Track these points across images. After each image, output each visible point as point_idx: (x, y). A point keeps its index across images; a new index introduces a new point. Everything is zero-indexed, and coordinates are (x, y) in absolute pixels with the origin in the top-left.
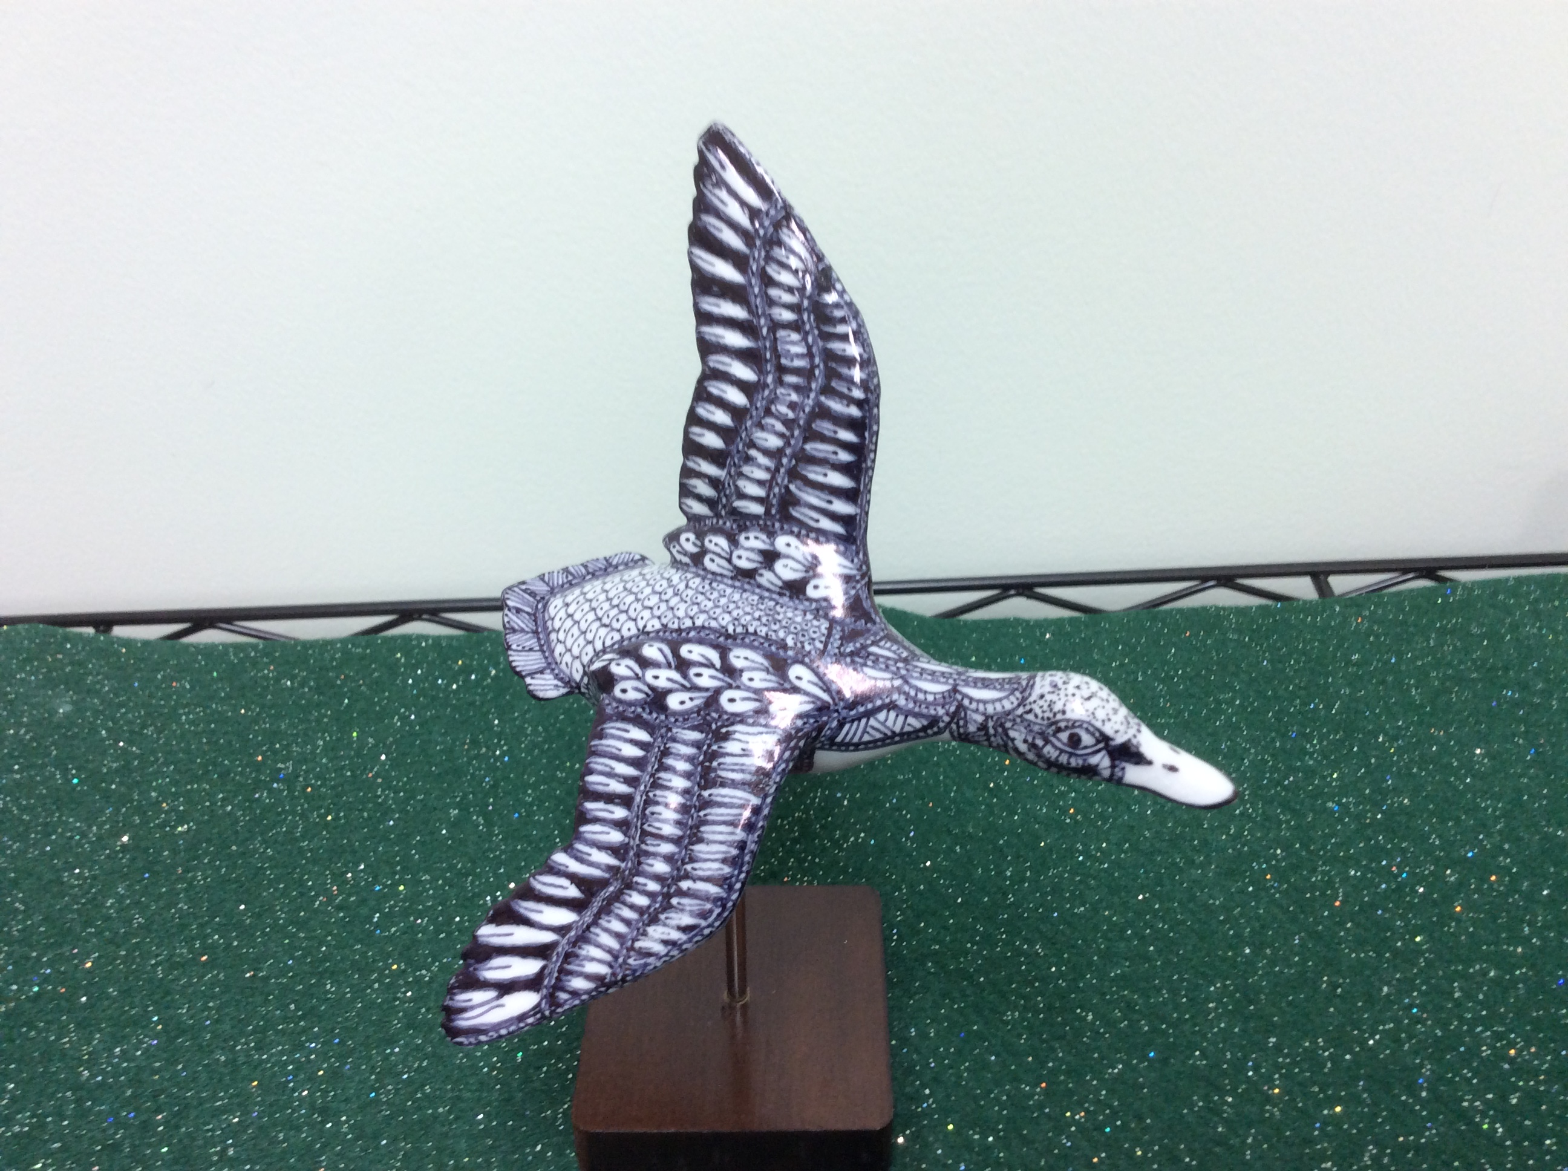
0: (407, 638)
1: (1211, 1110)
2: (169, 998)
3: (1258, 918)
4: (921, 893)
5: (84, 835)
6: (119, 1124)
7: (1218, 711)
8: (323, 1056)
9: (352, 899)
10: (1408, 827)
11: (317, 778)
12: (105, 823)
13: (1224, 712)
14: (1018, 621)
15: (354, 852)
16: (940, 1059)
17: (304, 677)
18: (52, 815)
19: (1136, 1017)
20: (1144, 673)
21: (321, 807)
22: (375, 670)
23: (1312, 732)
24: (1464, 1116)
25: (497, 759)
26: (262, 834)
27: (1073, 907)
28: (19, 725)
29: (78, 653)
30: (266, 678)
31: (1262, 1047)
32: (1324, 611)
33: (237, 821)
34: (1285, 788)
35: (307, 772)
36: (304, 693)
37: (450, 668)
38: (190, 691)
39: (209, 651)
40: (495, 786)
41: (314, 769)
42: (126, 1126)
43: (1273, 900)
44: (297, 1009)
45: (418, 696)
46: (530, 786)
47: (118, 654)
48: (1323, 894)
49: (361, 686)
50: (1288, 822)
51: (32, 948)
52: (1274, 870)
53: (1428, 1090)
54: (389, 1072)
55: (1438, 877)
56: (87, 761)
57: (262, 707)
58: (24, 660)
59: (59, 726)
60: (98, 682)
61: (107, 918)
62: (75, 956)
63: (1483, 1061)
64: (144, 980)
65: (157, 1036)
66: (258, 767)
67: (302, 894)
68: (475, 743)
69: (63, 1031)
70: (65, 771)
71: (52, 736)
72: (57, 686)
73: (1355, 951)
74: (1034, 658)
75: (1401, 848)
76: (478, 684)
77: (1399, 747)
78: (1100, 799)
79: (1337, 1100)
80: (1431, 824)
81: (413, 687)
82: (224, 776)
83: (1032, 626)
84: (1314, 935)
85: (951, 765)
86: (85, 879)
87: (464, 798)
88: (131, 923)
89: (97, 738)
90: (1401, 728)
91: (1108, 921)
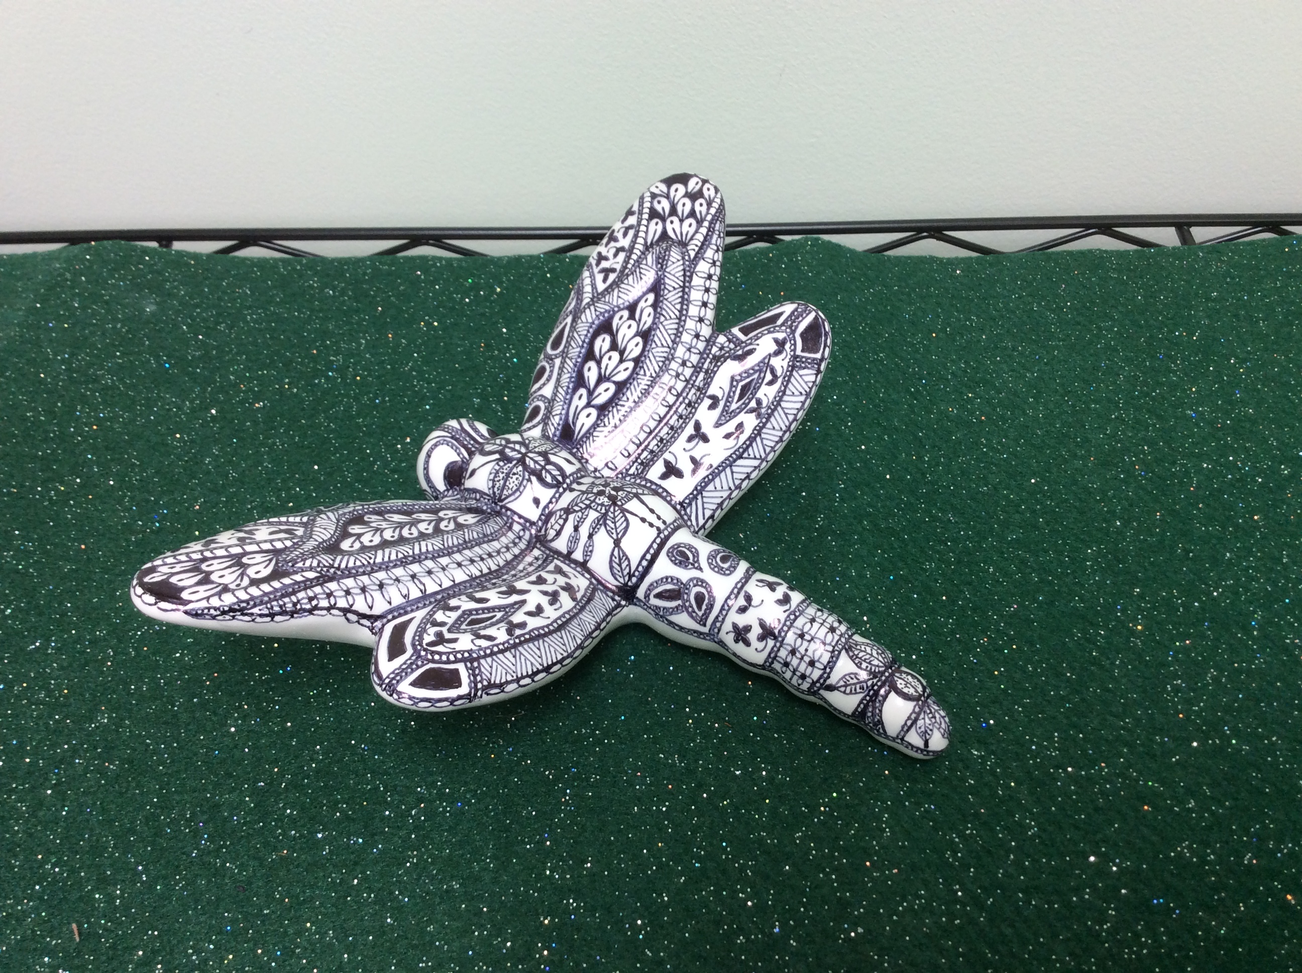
0: (424, 259)
1: (1087, 639)
3: (1127, 498)
4: (857, 469)
5: (179, 408)
7: (1099, 337)
9: (404, 465)
10: (1251, 431)
11: (363, 369)
12: (195, 399)
13: (1104, 337)
14: (932, 259)
15: (401, 428)
17: (343, 288)
18: (152, 391)
19: (1028, 570)
20: (1039, 304)
21: (370, 392)
22: (400, 284)
23: (1176, 354)
24: (1286, 650)
25: (508, 359)
26: (324, 412)
27: (978, 487)
28: (115, 320)
29: (155, 264)
30: (311, 287)
31: (1130, 595)
32: (1189, 257)
33: (302, 402)
34: (1153, 399)
35: (355, 364)
36: (344, 301)
37: (463, 285)
38: (250, 296)
39: (261, 263)
40: (508, 382)
41: (360, 362)
43: (1141, 487)
45: (438, 307)
47: (188, 265)
48: (1181, 482)
49: (390, 296)
50: (1154, 425)
51: (151, 494)
52: (1143, 462)
53: (1258, 630)
55: (1276, 472)
56: (175, 350)
57: (312, 311)
58: (113, 269)
59: (148, 322)
60: (175, 288)
61: (208, 473)
62: (185, 501)
66: (314, 359)
67: (362, 459)
68: (488, 346)
70: (157, 358)
71: (143, 329)
72: (142, 290)
73: (1205, 526)
74: (946, 289)
75: (1246, 447)
76: (486, 298)
77: (1248, 367)
78: (1001, 403)
79: (1188, 636)
80: (1270, 429)
81: (433, 299)
82: (288, 363)
83: (945, 264)
84: (1173, 513)
85: (880, 371)
86: (185, 442)
87: (484, 390)
88: (227, 477)
89: (180, 331)
90: (1249, 353)
91: (1006, 497)
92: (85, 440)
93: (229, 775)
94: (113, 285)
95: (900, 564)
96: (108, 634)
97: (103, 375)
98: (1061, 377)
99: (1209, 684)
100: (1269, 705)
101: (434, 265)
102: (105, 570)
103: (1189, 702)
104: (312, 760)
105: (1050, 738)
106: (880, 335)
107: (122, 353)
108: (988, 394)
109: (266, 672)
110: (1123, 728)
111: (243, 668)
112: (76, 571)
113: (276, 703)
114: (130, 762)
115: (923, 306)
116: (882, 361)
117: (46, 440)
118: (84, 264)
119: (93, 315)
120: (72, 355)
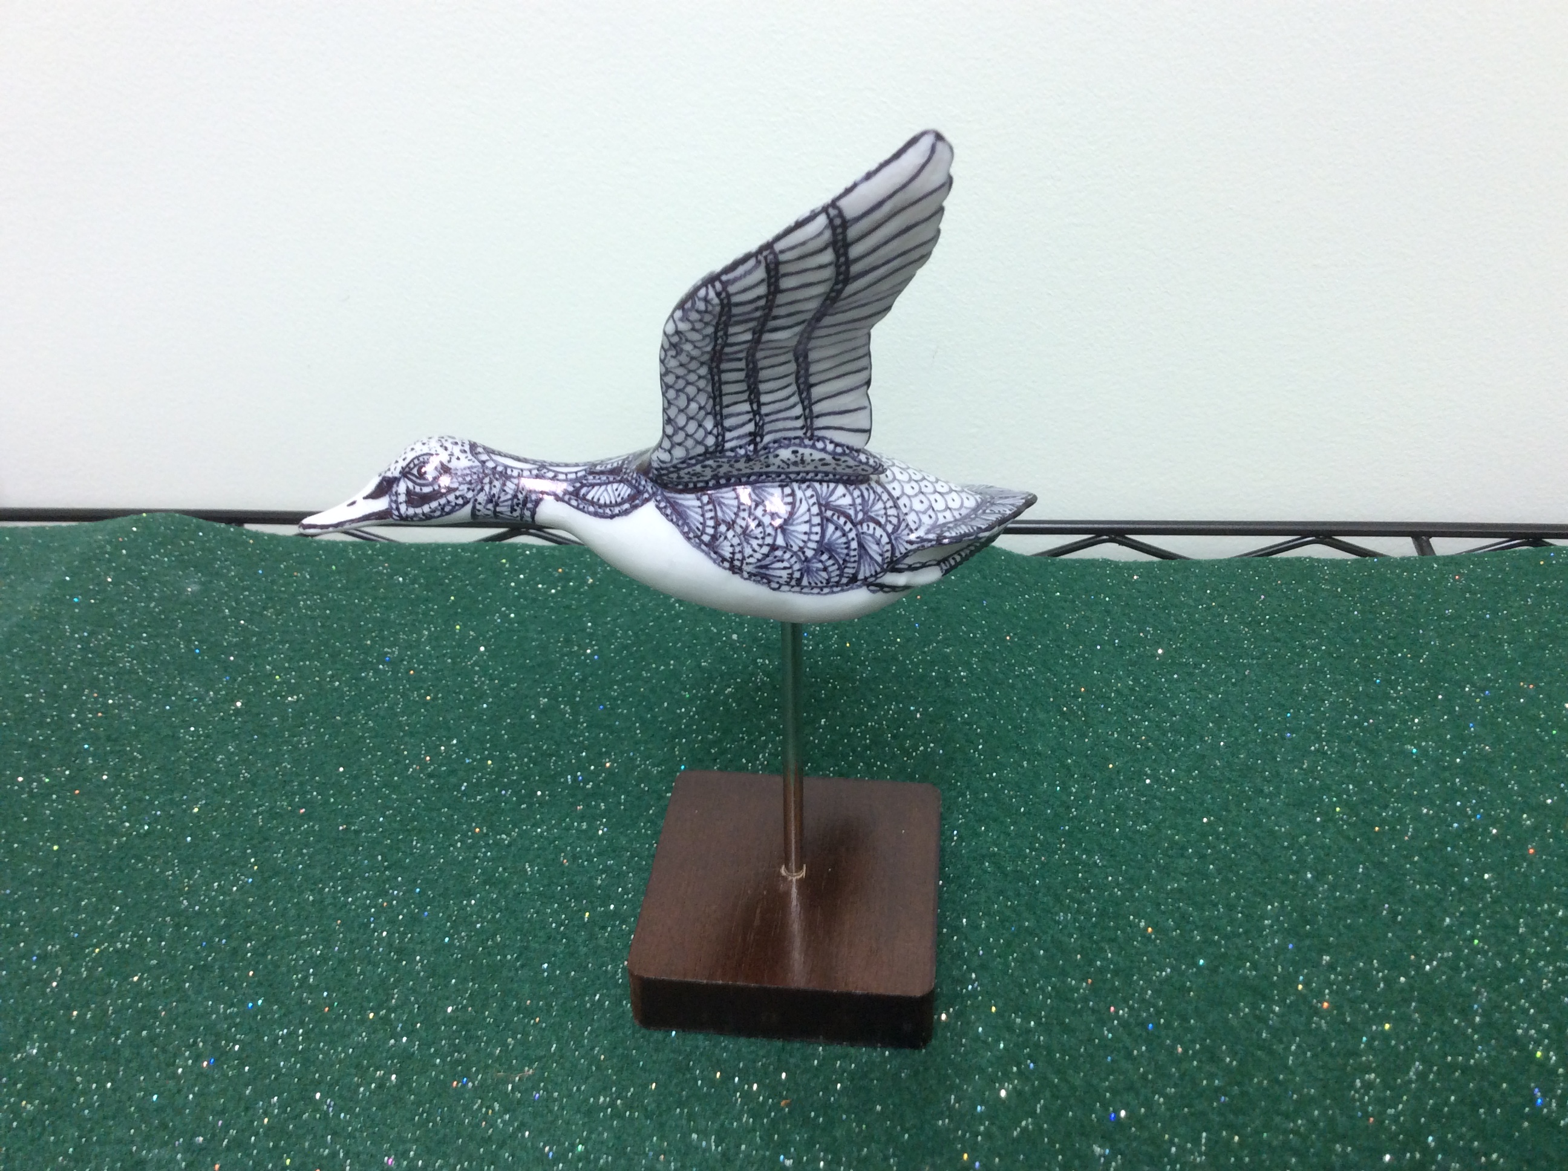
1: (1256, 1017)
2: (267, 843)
3: (1323, 847)
4: (983, 800)
5: (201, 699)
6: (211, 947)
7: (1302, 656)
8: (404, 902)
9: (444, 768)
10: (1486, 772)
11: (419, 663)
12: (220, 689)
13: (1309, 656)
14: (1106, 564)
15: (449, 729)
16: (988, 949)
17: (415, 575)
18: (175, 678)
19: (1188, 927)
20: (1231, 616)
21: (421, 688)
23: (1397, 679)
24: (1517, 1042)
25: (587, 656)
26: (365, 709)
27: (1135, 824)
28: (150, 598)
29: (209, 541)
30: (380, 573)
31: (1317, 964)
32: (1421, 568)
33: (342, 697)
34: (1363, 729)
35: (411, 657)
36: (414, 589)
37: (551, 575)
38: (309, 581)
39: (330, 547)
40: (583, 680)
41: (417, 655)
42: (219, 950)
43: (1340, 832)
44: (384, 859)
45: (519, 597)
46: (616, 682)
47: (246, 544)
48: (1393, 829)
49: (466, 585)
50: (1364, 760)
51: (145, 791)
52: (1347, 805)
53: (1482, 1015)
54: (465, 920)
55: (1515, 822)
56: (210, 635)
57: (375, 598)
58: (160, 543)
59: (187, 603)
60: (226, 567)
61: (218, 771)
62: (183, 802)
63: (1543, 994)
64: (245, 826)
65: (253, 875)
66: (367, 651)
67: (397, 762)
68: (568, 641)
69: (168, 866)
70: (189, 641)
71: (179, 610)
72: (187, 568)
73: (1420, 883)
74: (1119, 597)
75: (1478, 791)
76: (575, 590)
77: (1485, 698)
78: (1174, 729)
79: (1387, 1018)
80: (1511, 770)
81: (515, 589)
82: (334, 656)
83: (1121, 568)
84: (1379, 865)
85: (1026, 688)
86: (199, 736)
87: (554, 688)
88: (238, 776)
89: (221, 615)
90: (1489, 680)
91: (1170, 839)
92: (86, 727)
93: (164, 1126)
94: (156, 560)
95: (1026, 915)
96: (61, 949)
97: (123, 657)
98: (1250, 700)
99: (1410, 1082)
100: (1490, 1112)
101: (523, 554)
102: (75, 876)
103: (1382, 1103)
104: (266, 1114)
105: (1196, 1141)
106: (1031, 646)
107: (150, 637)
108: (1159, 715)
109: (232, 1005)
110: (1292, 1131)
111: (207, 999)
112: (42, 875)
113: (236, 1042)
114: (53, 1101)
115: (1088, 613)
116: (1031, 675)
117: (41, 725)
118: (128, 536)
119: (125, 593)
120: (92, 633)
